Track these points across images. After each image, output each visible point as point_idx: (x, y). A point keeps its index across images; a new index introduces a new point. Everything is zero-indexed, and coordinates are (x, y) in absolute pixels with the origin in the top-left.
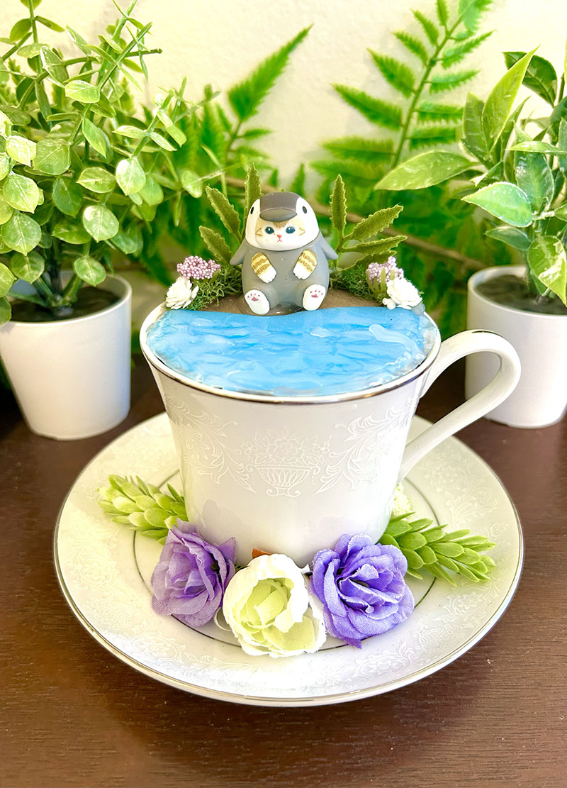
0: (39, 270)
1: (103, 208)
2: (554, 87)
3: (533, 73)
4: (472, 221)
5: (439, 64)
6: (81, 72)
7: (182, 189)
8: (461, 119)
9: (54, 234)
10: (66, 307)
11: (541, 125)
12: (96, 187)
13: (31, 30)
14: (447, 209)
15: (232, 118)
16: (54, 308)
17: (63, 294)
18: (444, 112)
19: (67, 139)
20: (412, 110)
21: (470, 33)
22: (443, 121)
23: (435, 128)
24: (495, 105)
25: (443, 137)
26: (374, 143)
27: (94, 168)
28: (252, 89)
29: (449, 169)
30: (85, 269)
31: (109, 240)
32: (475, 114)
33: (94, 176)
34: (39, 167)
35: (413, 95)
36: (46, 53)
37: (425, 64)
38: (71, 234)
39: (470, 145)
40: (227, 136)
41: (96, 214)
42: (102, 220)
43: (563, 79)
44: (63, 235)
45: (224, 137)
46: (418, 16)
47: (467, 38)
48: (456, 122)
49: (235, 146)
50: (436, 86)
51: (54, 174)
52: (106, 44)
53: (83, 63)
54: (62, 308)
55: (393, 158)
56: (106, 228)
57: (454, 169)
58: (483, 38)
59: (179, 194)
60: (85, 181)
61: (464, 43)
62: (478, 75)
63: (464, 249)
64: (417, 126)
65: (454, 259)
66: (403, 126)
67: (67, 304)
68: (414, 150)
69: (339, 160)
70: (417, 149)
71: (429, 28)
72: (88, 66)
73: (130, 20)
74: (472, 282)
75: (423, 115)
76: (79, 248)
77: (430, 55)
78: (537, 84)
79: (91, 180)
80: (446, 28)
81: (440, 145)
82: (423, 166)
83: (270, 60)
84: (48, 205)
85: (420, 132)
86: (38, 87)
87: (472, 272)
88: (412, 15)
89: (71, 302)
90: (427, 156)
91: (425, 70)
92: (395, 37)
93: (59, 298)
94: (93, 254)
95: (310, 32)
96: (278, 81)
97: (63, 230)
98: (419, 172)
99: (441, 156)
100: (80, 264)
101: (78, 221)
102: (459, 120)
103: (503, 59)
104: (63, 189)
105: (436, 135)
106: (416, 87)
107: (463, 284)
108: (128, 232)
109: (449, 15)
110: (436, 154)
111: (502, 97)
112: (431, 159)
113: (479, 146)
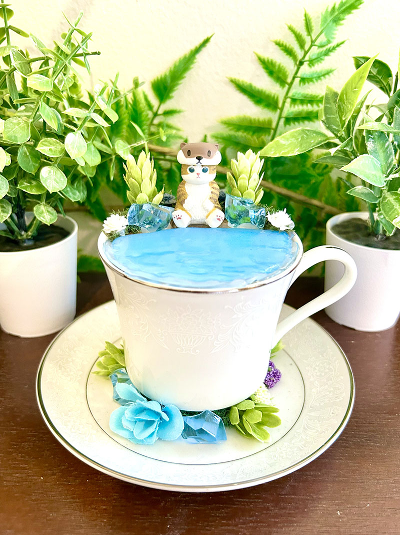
0: (8, 213)
1: (55, 168)
2: (390, 82)
3: (375, 72)
4: (330, 178)
5: (306, 64)
6: (40, 68)
7: (115, 154)
8: (322, 103)
9: (18, 187)
10: (29, 239)
11: (381, 110)
12: (50, 153)
13: (5, 36)
14: (312, 169)
15: (154, 102)
16: (20, 240)
17: (26, 231)
18: (310, 99)
19: (29, 117)
20: (286, 97)
21: (329, 42)
22: (309, 105)
23: (303, 110)
24: (346, 96)
25: (309, 117)
26: (259, 121)
27: (49, 139)
28: (169, 80)
29: (312, 142)
30: (42, 212)
31: (60, 191)
32: (331, 101)
33: (49, 145)
34: (8, 138)
35: (287, 86)
36: (14, 53)
37: (296, 64)
38: (31, 187)
39: (328, 124)
40: (150, 115)
41: (50, 172)
42: (54, 177)
43: (397, 76)
44: (26, 187)
45: (148, 115)
46: (290, 28)
47: (327, 45)
48: (319, 107)
49: (156, 121)
50: (303, 80)
51: (19, 143)
52: (58, 48)
53: (43, 61)
54: (25, 240)
55: (272, 131)
56: (57, 183)
57: (316, 141)
58: (338, 46)
59: (114, 157)
60: (42, 148)
61: (324, 49)
62: (335, 72)
63: (324, 199)
64: (290, 109)
65: (317, 207)
66: (279, 108)
67: (29, 237)
68: (288, 126)
69: (232, 133)
70: (290, 125)
71: (299, 38)
72: (46, 63)
73: (78, 30)
74: (330, 224)
75: (294, 101)
76: (38, 197)
77: (300, 57)
78: (378, 80)
79: (47, 147)
80: (311, 37)
81: (306, 122)
82: (294, 139)
83: (182, 59)
84: (15, 165)
85: (292, 113)
86: (9, 78)
87: (330, 215)
88: (287, 28)
89: (32, 236)
90: (296, 132)
91: (296, 68)
92: (274, 44)
93: (23, 233)
94: (48, 201)
95: (211, 40)
96: (187, 75)
97: (26, 184)
98: (290, 143)
99: (306, 132)
100: (38, 209)
101: (36, 177)
102: (320, 105)
103: (353, 62)
104: (25, 153)
105: (304, 115)
106: (289, 80)
107: (323, 225)
108: (75, 185)
109: (313, 28)
110: (303, 131)
111: (352, 91)
112: (299, 134)
113: (334, 125)
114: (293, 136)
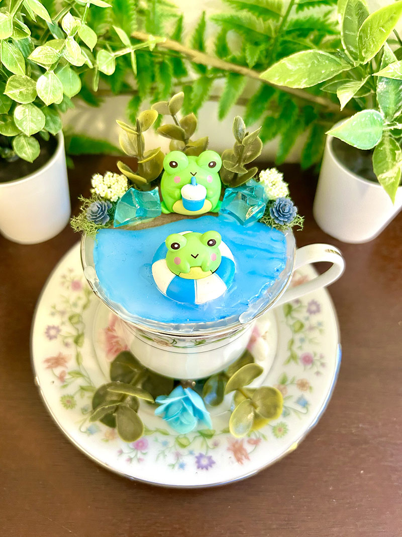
1: (30, 106)
12: (21, 98)
24: (370, 30)
25: (326, 1)
29: (323, 72)
30: (23, 147)
32: (354, 13)
38: (7, 126)
41: (25, 112)
42: (30, 117)
56: (35, 123)
57: (328, 72)
60: (11, 92)
68: (300, 11)
69: (235, 13)
74: (329, 136)
79: (16, 90)
82: (303, 64)
93: (7, 151)
98: (298, 69)
99: (318, 57)
110: (315, 55)
111: (378, 28)
112: (310, 59)
113: (353, 46)
114: (302, 60)
